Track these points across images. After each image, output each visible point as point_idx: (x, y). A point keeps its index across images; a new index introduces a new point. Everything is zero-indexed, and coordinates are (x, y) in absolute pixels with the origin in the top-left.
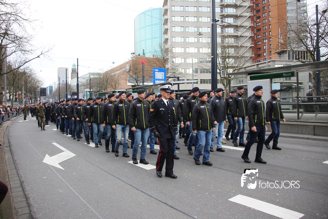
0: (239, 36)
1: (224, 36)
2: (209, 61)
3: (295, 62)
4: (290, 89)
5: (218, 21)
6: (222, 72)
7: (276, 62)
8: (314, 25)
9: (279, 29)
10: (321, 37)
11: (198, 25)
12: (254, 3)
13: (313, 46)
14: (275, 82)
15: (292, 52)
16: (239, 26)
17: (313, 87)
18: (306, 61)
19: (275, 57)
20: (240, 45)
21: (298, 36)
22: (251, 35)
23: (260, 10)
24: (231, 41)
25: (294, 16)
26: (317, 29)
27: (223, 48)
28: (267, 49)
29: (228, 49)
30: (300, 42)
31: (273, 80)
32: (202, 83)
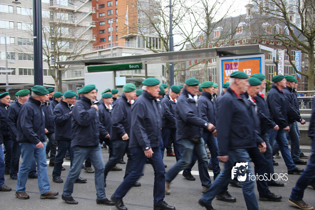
0: (76, 11)
1: (54, 9)
2: (32, 43)
3: (146, 51)
4: (139, 84)
6: (52, 59)
7: (123, 49)
8: (167, 7)
9: (127, 7)
10: (175, 22)
13: (166, 32)
14: (121, 75)
15: (142, 38)
17: (167, 83)
18: (158, 51)
19: (122, 43)
20: (77, 24)
21: (150, 19)
22: (91, 12)
24: (65, 17)
26: (170, 12)
27: (53, 25)
28: (111, 33)
29: (59, 29)
30: (152, 26)
31: (118, 73)
32: (22, 74)
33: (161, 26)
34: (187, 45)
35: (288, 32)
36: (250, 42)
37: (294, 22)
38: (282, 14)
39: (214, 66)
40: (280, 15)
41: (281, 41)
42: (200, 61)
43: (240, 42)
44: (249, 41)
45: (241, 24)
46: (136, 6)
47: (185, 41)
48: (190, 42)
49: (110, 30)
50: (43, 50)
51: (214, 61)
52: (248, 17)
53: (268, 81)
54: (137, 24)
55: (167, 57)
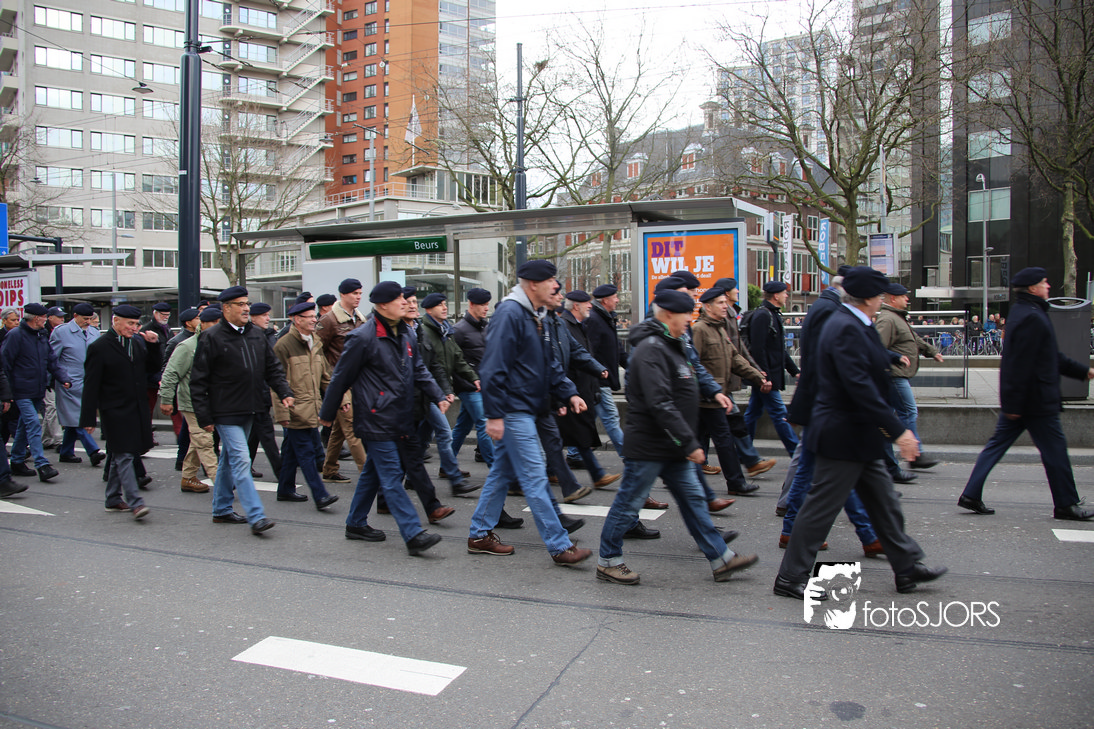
0: (285, 109)
1: (231, 104)
2: (176, 187)
3: (457, 209)
5: (207, 49)
6: (224, 227)
7: (401, 203)
8: (511, 101)
9: (411, 98)
10: (531, 139)
11: (137, 52)
12: (337, 7)
13: (508, 162)
14: (396, 267)
15: (449, 177)
16: (285, 74)
18: (489, 207)
19: (398, 187)
20: (286, 139)
21: (468, 129)
22: (323, 111)
23: (356, 31)
24: (259, 124)
25: (455, 65)
26: (519, 112)
27: (228, 144)
28: (372, 162)
29: (244, 151)
30: (474, 147)
31: (386, 261)
32: (151, 265)
33: (497, 148)
34: (560, 196)
35: (800, 172)
36: (713, 191)
37: (813, 149)
38: (785, 130)
39: (626, 248)
40: (782, 131)
41: (782, 192)
42: (592, 236)
43: (690, 191)
44: (710, 190)
45: (690, 149)
46: (434, 98)
47: (554, 185)
48: (568, 187)
49: (370, 154)
50: (202, 204)
51: (625, 237)
52: (708, 131)
53: (756, 287)
54: (437, 142)
55: (510, 223)
